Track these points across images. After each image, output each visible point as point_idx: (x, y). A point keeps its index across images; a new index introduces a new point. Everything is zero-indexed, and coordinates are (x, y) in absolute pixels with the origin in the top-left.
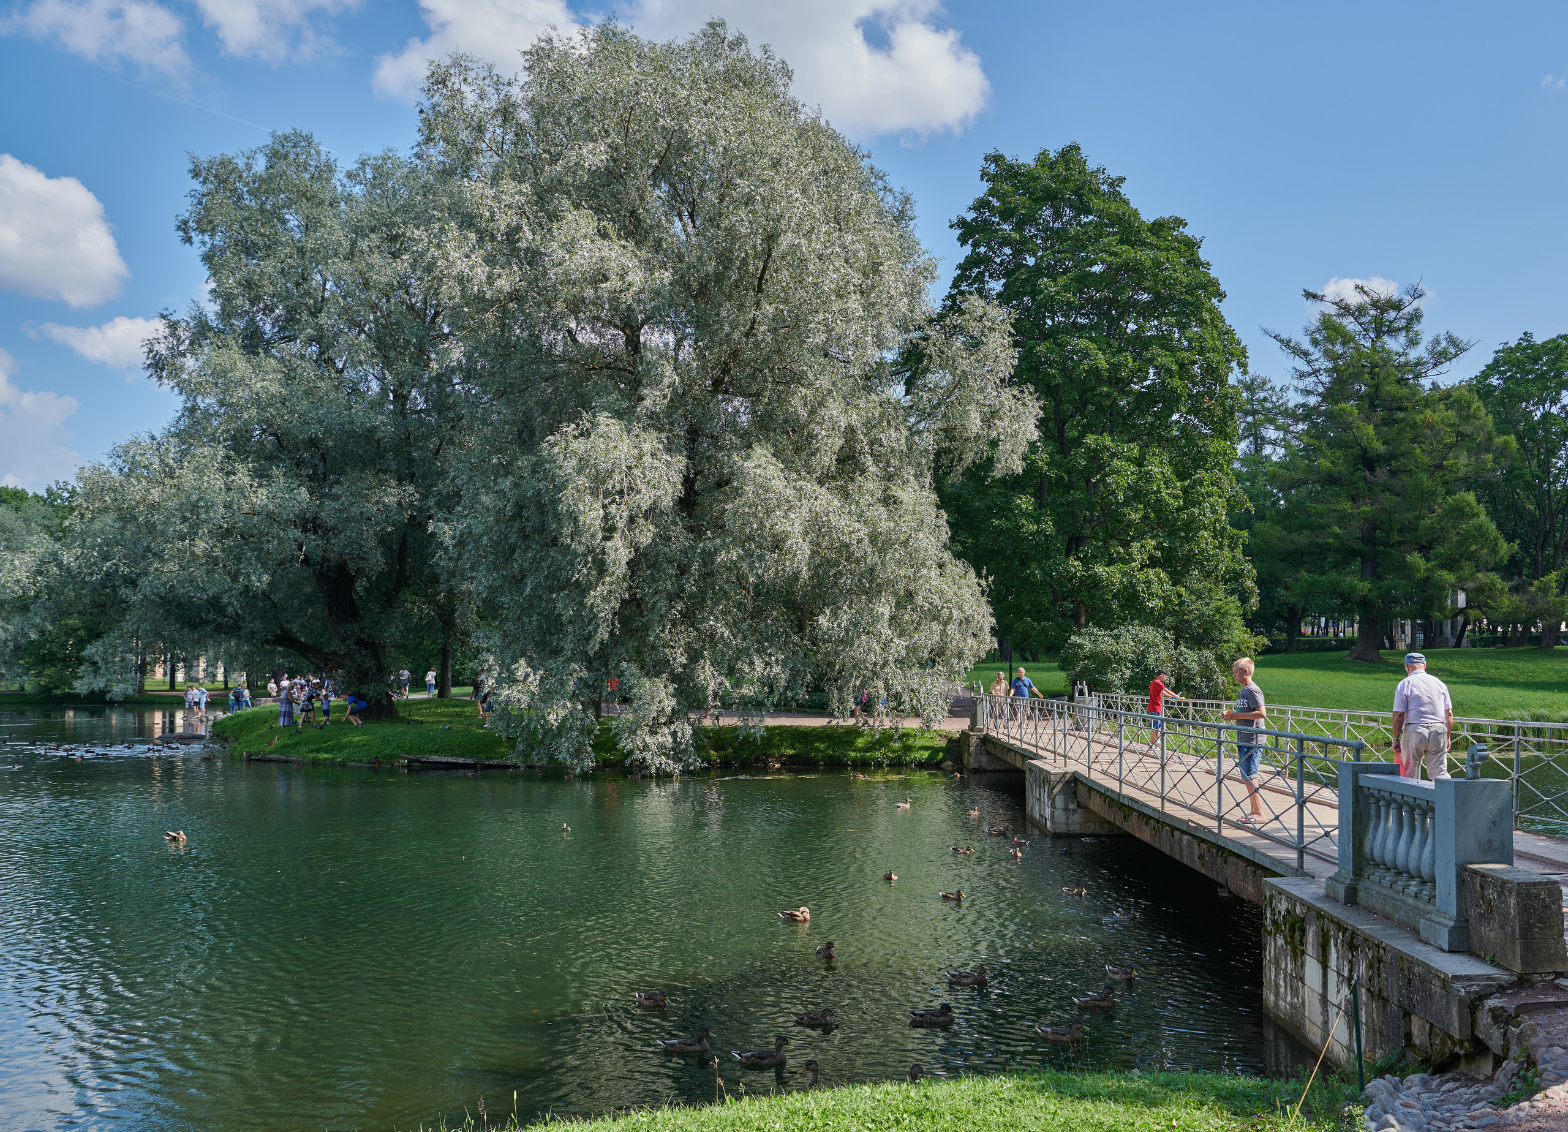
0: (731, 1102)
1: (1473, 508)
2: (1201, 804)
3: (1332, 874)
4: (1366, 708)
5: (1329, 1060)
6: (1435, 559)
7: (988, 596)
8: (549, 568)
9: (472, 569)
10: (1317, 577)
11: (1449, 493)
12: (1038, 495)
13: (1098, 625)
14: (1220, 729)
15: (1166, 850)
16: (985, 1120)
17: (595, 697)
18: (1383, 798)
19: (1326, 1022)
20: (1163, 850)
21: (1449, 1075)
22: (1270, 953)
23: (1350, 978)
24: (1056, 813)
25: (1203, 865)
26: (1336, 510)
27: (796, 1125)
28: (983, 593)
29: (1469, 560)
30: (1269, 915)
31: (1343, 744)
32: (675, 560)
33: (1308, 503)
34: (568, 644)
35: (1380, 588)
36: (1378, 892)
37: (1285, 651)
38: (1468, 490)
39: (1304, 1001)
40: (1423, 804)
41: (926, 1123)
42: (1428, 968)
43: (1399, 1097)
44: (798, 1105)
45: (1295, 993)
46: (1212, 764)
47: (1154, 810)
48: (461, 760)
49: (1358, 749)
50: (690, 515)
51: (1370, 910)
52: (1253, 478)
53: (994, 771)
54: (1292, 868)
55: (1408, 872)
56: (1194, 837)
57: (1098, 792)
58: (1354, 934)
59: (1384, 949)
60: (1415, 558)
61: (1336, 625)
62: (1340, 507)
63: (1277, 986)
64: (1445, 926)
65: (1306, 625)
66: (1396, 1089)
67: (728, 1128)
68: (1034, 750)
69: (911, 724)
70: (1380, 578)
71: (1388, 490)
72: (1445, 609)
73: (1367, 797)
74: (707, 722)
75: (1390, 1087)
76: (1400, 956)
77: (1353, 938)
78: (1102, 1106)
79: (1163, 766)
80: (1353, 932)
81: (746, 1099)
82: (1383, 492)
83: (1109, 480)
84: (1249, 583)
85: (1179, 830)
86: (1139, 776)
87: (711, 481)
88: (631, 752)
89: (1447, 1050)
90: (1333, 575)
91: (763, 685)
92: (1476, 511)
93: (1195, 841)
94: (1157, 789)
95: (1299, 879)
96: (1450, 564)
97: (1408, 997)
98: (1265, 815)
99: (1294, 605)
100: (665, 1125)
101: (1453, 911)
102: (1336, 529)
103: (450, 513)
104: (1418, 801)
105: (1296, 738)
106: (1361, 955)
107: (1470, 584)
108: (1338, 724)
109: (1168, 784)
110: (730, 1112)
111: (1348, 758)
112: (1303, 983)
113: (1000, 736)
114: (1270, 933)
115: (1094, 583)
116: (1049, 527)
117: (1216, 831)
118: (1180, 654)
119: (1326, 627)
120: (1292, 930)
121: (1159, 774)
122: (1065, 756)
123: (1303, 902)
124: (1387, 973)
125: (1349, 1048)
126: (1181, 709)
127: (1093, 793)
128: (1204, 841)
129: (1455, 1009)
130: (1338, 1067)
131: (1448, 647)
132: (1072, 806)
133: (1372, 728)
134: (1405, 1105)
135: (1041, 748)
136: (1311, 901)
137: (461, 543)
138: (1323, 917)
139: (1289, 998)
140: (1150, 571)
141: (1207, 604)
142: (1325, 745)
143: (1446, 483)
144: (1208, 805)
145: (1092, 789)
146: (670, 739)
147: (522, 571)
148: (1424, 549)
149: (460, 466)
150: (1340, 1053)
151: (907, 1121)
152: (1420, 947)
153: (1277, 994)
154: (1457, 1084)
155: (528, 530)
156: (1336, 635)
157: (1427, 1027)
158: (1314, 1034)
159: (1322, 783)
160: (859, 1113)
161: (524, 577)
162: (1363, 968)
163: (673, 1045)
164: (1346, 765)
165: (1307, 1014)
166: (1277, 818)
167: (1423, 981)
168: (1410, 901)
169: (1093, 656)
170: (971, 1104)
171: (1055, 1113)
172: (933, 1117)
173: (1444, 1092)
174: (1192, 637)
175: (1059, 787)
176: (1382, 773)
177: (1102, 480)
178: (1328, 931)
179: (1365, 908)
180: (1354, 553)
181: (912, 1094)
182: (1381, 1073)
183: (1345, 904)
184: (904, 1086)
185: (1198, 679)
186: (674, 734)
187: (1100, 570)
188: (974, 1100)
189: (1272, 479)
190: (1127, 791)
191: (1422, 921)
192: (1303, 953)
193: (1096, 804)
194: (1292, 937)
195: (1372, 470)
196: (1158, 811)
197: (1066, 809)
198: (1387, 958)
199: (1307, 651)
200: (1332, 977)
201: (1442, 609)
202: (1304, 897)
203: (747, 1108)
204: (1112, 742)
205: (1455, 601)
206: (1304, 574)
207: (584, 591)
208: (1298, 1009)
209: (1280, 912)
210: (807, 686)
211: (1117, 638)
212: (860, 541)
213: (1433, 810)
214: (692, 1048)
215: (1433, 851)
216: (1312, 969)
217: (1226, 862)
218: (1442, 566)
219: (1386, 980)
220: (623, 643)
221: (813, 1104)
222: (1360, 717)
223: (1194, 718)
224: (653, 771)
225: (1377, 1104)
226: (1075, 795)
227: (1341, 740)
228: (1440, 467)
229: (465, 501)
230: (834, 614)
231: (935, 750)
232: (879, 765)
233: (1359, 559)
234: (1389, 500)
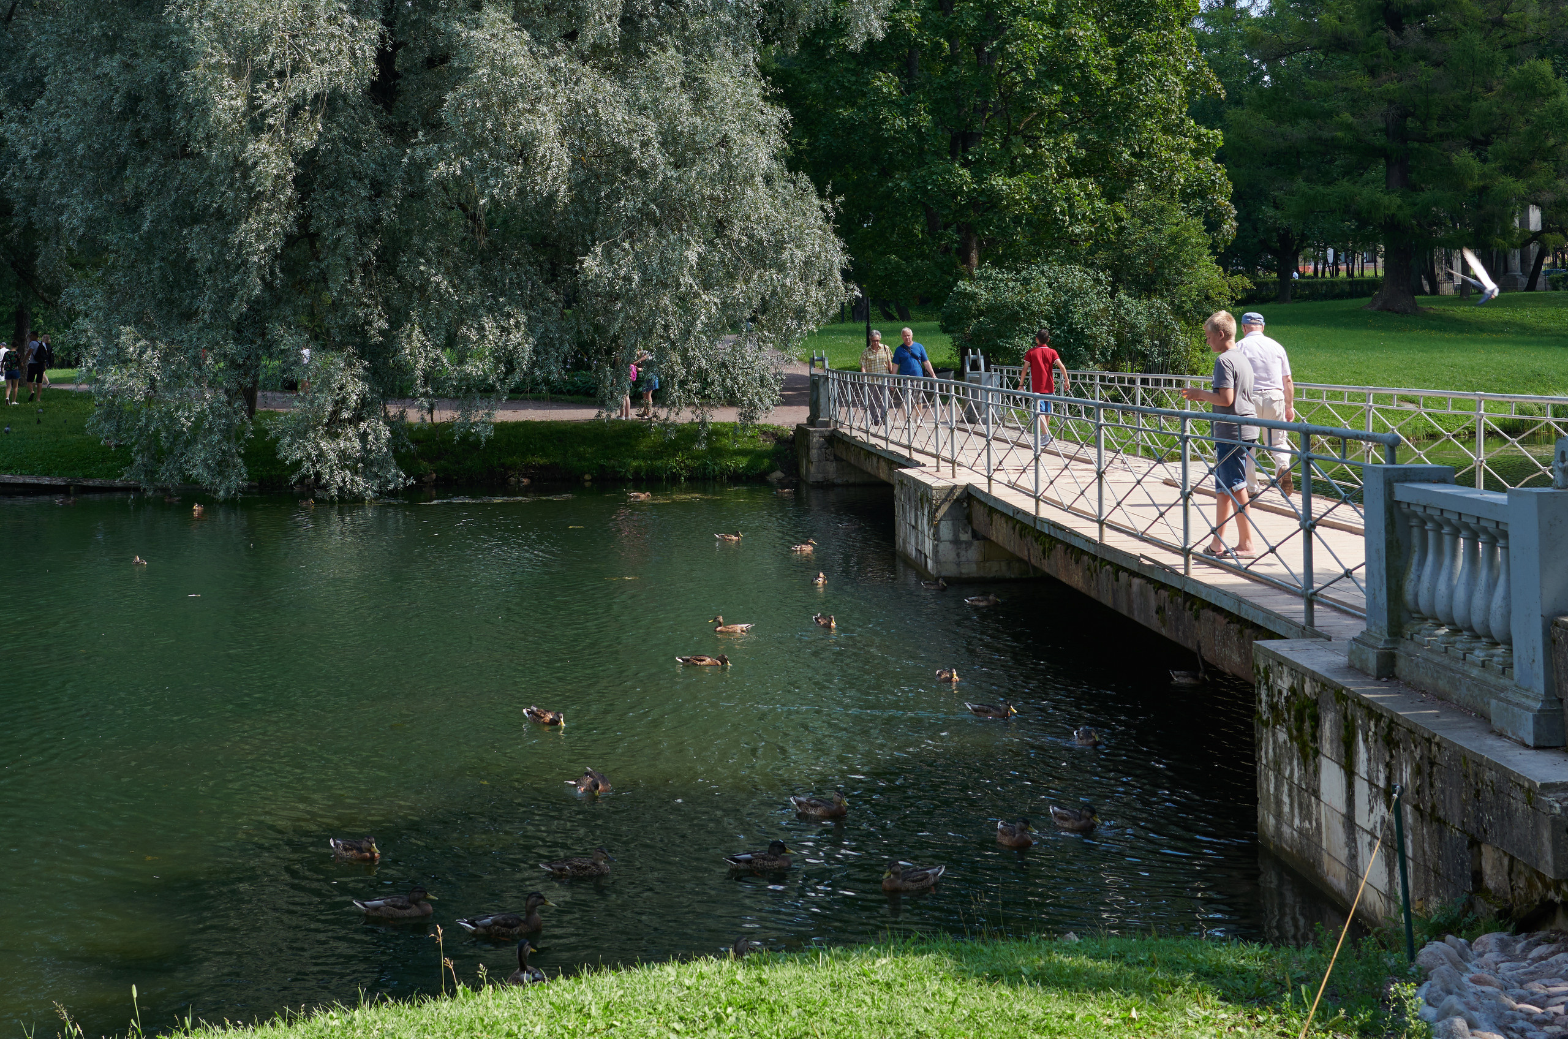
0: (465, 995)
1: (1548, 84)
2: (1158, 531)
3: (1357, 634)
4: (1399, 383)
5: (1362, 916)
6: (1496, 159)
7: (835, 222)
8: (178, 189)
9: (62, 192)
10: (1320, 188)
11: (1512, 61)
12: (906, 70)
13: (997, 263)
14: (1185, 417)
15: (1107, 600)
16: (849, 1015)
17: (247, 382)
18: (1431, 518)
19: (1353, 857)
20: (1104, 601)
21: (1540, 934)
22: (1267, 753)
23: (1388, 792)
24: (941, 547)
25: (1164, 622)
26: (1346, 89)
27: (565, 1028)
28: (827, 219)
29: (1545, 160)
30: (1264, 697)
31: (1368, 438)
32: (367, 176)
33: (1305, 79)
34: (206, 304)
35: (1415, 205)
36: (1426, 660)
37: (1275, 299)
38: (1541, 57)
39: (1319, 825)
40: (1491, 527)
41: (762, 1021)
42: (1505, 773)
43: (1467, 970)
44: (568, 996)
45: (1306, 815)
46: (1172, 471)
47: (1088, 540)
48: (46, 481)
49: (1392, 446)
50: (388, 109)
51: (1414, 688)
52: (1222, 42)
53: (847, 485)
54: (1296, 625)
55: (1470, 629)
56: (1149, 580)
57: (1003, 514)
58: (1392, 724)
59: (1438, 745)
60: (1464, 158)
61: (1350, 260)
62: (1354, 84)
63: (1279, 803)
64: (1528, 709)
65: (1305, 260)
66: (1462, 955)
67: (463, 1034)
68: (905, 453)
69: (726, 416)
70: (1414, 188)
71: (1423, 58)
72: (1511, 233)
73: (1407, 517)
74: (413, 416)
75: (1453, 952)
76: (1463, 757)
77: (1390, 729)
78: (1025, 992)
79: (1100, 475)
80: (1392, 721)
81: (488, 989)
82: (1416, 61)
83: (1011, 49)
84: (1224, 201)
85: (1126, 570)
86: (1064, 491)
87: (420, 57)
88: (298, 464)
89: (1536, 897)
90: (1345, 186)
91: (498, 360)
92: (1553, 87)
93: (1150, 587)
94: (1092, 509)
95: (1308, 641)
96: (1518, 167)
97: (1476, 817)
98: (1257, 546)
99: (1287, 231)
100: (367, 1031)
101: (1540, 687)
102: (1347, 117)
103: (28, 110)
104: (1483, 523)
105: (1298, 429)
106: (1404, 755)
107: (1547, 197)
108: (1357, 408)
109: (1109, 503)
110: (466, 1010)
111: (1376, 461)
112: (1318, 798)
113: (855, 433)
114: (1266, 724)
115: (990, 202)
116: (926, 120)
117: (1182, 572)
118: (1120, 304)
119: (1336, 263)
120: (1300, 719)
121: (1095, 485)
122: (953, 462)
123: (1314, 677)
124: (1442, 781)
125: (1390, 897)
126: (1124, 389)
127: (995, 517)
128: (1164, 586)
129: (1546, 835)
130: (1374, 924)
131: (1516, 289)
132: (964, 537)
133: (1409, 413)
134: (1477, 981)
135: (917, 450)
136: (1327, 675)
137: (44, 154)
138: (1345, 698)
139: (1297, 822)
140: (1074, 183)
141: (1158, 231)
142: (1341, 440)
143: (1508, 46)
144: (1169, 530)
145: (995, 510)
146: (357, 444)
147: (137, 194)
148: (1479, 145)
149: (43, 38)
150: (1377, 904)
151: (732, 1019)
152: (1491, 742)
153: (1279, 815)
154: (1553, 947)
155: (145, 134)
156: (1350, 274)
157: (1506, 861)
158: (1336, 876)
159: (1338, 496)
160: (660, 1008)
161: (140, 204)
162: (1406, 774)
163: (377, 908)
164: (1374, 470)
165: (1324, 845)
166: (1272, 550)
167: (1497, 792)
168: (1475, 672)
169: (991, 310)
170: (828, 991)
171: (955, 1003)
172: (772, 1011)
173: (1534, 960)
174: (1136, 282)
175: (945, 508)
176: (1429, 481)
177: (1001, 49)
178: (1354, 719)
179: (1408, 684)
180: (1373, 153)
181: (739, 977)
182: (1439, 932)
183: (1378, 678)
184: (726, 964)
185: (1147, 341)
186: (363, 437)
187: (999, 182)
188: (833, 984)
189: (1252, 43)
190: (1047, 512)
191: (1493, 702)
192: (1317, 752)
193: (1000, 533)
194: (1300, 730)
195: (1398, 28)
196: (1094, 543)
197: (956, 542)
198: (1443, 758)
199: (1307, 298)
200: (1362, 789)
201: (1507, 232)
202: (1315, 668)
203: (490, 1003)
204: (1022, 441)
205: (1525, 222)
206: (1300, 184)
207: (230, 223)
208: (1311, 838)
209: (1280, 692)
210: (565, 362)
211: (1026, 282)
212: (645, 144)
213: (1505, 535)
214: (406, 913)
215: (1507, 597)
216: (1331, 777)
217: (1197, 618)
218: (1506, 170)
219: (1443, 791)
220: (288, 301)
221: (590, 996)
222: (1391, 397)
223: (1143, 400)
224: (334, 492)
225: (1435, 980)
226: (969, 519)
227: (1364, 432)
228: (1499, 23)
229: (50, 91)
230: (608, 254)
231: (757, 455)
232: (674, 479)
233: (1383, 161)
234: (1425, 73)
